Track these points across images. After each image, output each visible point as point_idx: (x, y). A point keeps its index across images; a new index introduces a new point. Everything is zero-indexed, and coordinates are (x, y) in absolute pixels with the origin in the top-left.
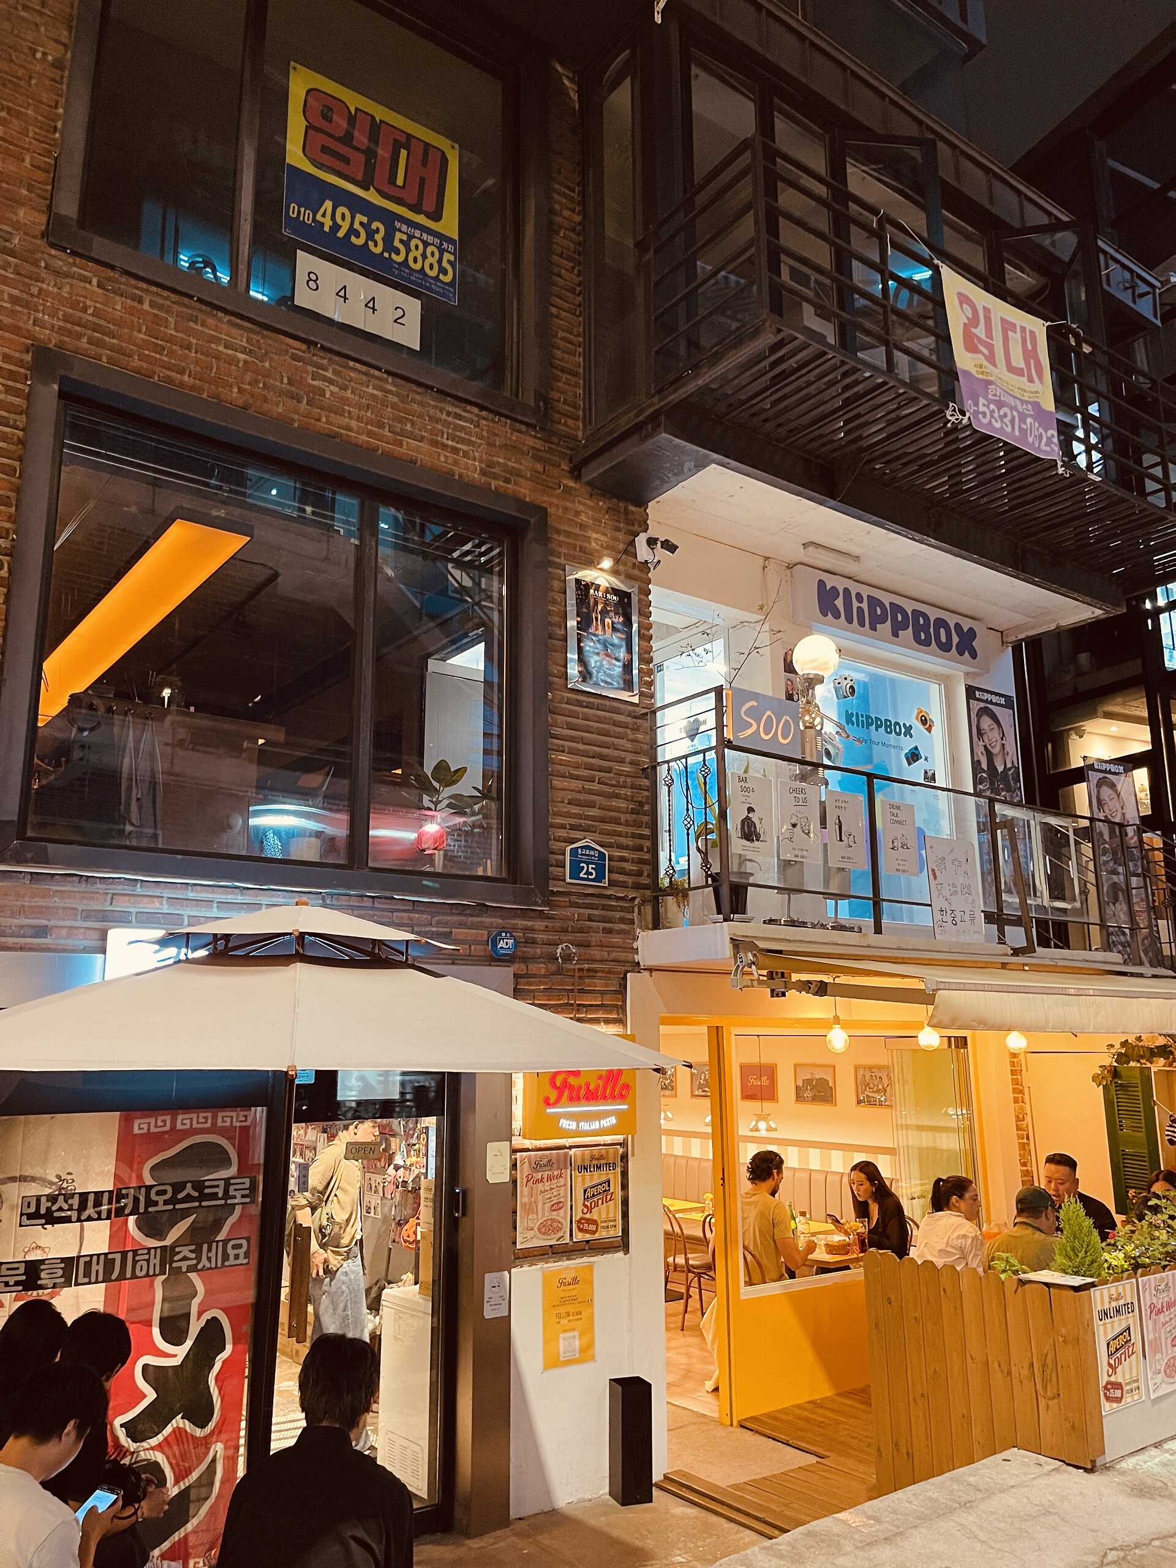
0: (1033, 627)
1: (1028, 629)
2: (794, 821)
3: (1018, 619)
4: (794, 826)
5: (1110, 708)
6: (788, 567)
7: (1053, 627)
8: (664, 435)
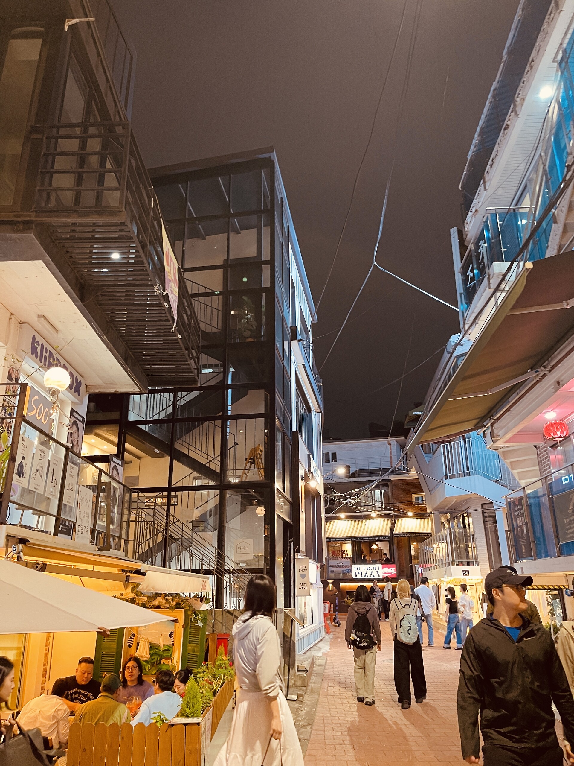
0: (104, 388)
1: (101, 388)
2: (38, 468)
3: (99, 382)
4: (37, 471)
5: (99, 431)
6: (20, 323)
7: (113, 390)
8: (32, 235)
